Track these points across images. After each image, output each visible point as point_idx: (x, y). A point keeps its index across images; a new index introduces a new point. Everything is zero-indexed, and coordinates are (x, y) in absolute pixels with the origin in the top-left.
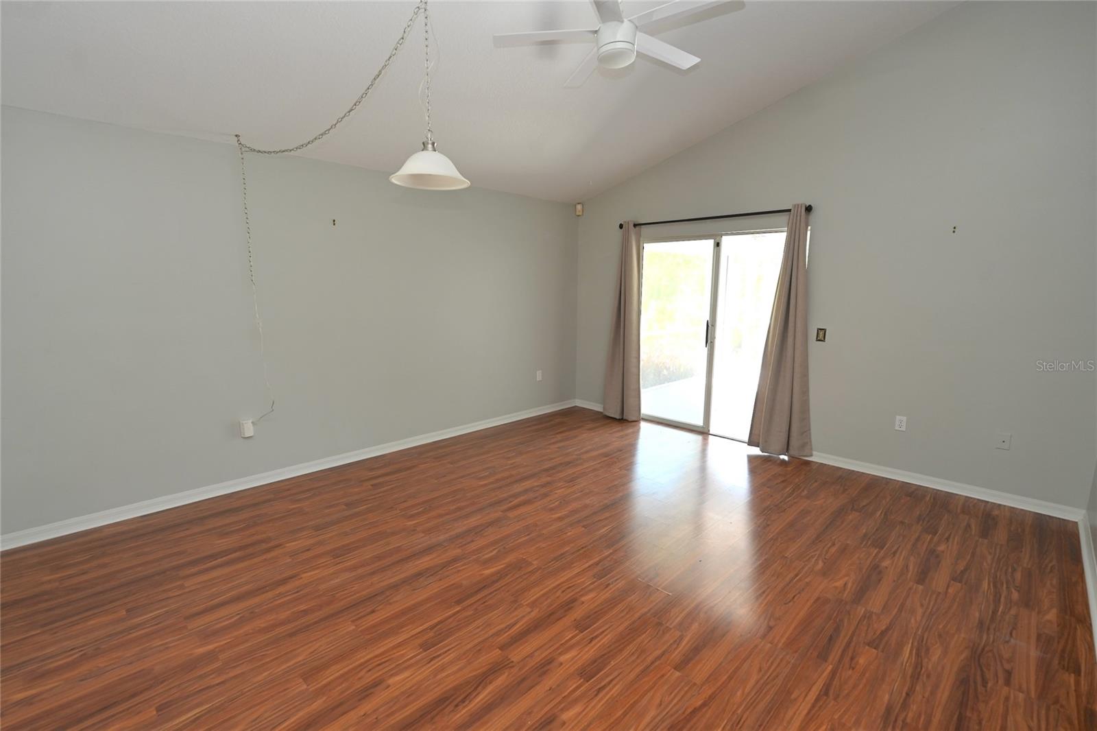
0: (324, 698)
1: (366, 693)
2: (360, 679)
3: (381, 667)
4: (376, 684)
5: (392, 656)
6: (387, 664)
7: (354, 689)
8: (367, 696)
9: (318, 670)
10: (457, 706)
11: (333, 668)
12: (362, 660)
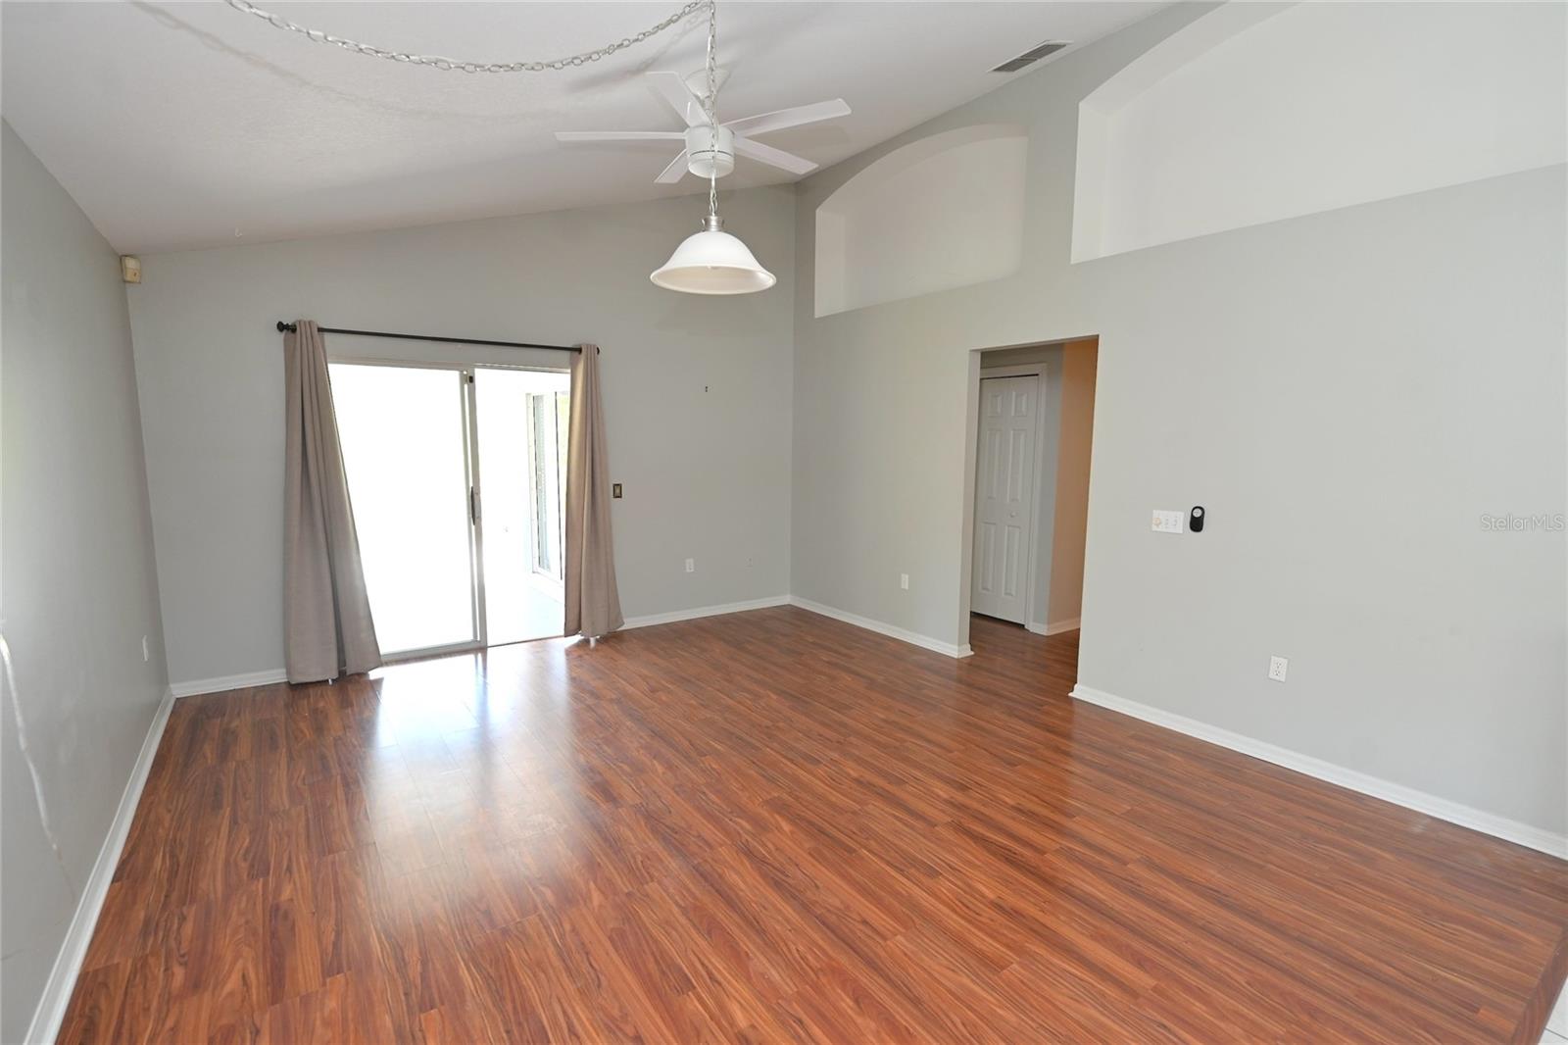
0: (1027, 944)
1: (1014, 914)
2: (992, 920)
3: (970, 905)
4: (997, 906)
5: (951, 897)
6: (966, 902)
7: (1008, 923)
8: (1016, 912)
9: (983, 958)
10: (1015, 853)
11: (978, 944)
12: (963, 922)
